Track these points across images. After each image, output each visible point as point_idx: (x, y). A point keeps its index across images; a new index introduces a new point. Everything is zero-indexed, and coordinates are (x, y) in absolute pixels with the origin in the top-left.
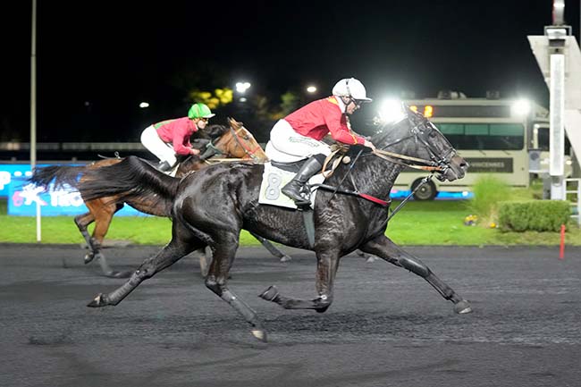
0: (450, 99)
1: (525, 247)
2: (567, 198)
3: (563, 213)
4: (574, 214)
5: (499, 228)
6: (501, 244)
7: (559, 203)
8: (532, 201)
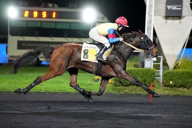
0: (48, 7)
1: (129, 95)
2: (154, 67)
3: (151, 76)
4: (157, 76)
5: (114, 84)
6: (115, 92)
7: (149, 70)
8: (133, 68)
